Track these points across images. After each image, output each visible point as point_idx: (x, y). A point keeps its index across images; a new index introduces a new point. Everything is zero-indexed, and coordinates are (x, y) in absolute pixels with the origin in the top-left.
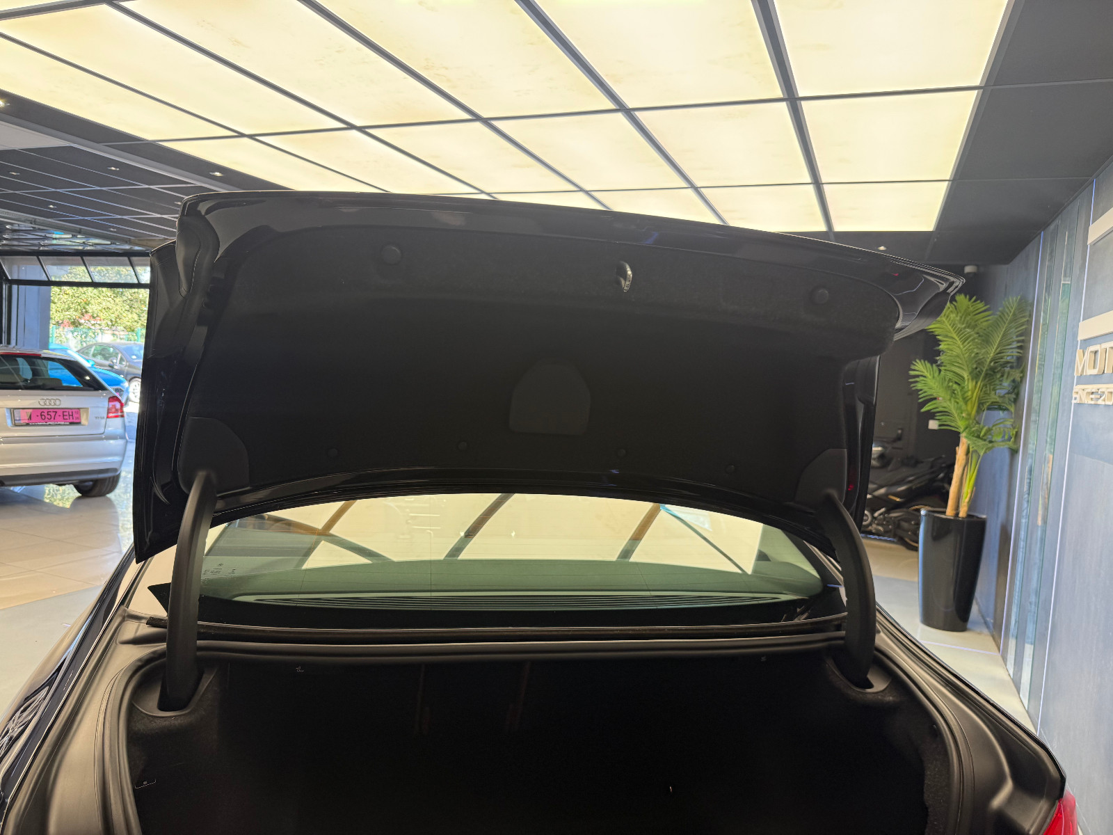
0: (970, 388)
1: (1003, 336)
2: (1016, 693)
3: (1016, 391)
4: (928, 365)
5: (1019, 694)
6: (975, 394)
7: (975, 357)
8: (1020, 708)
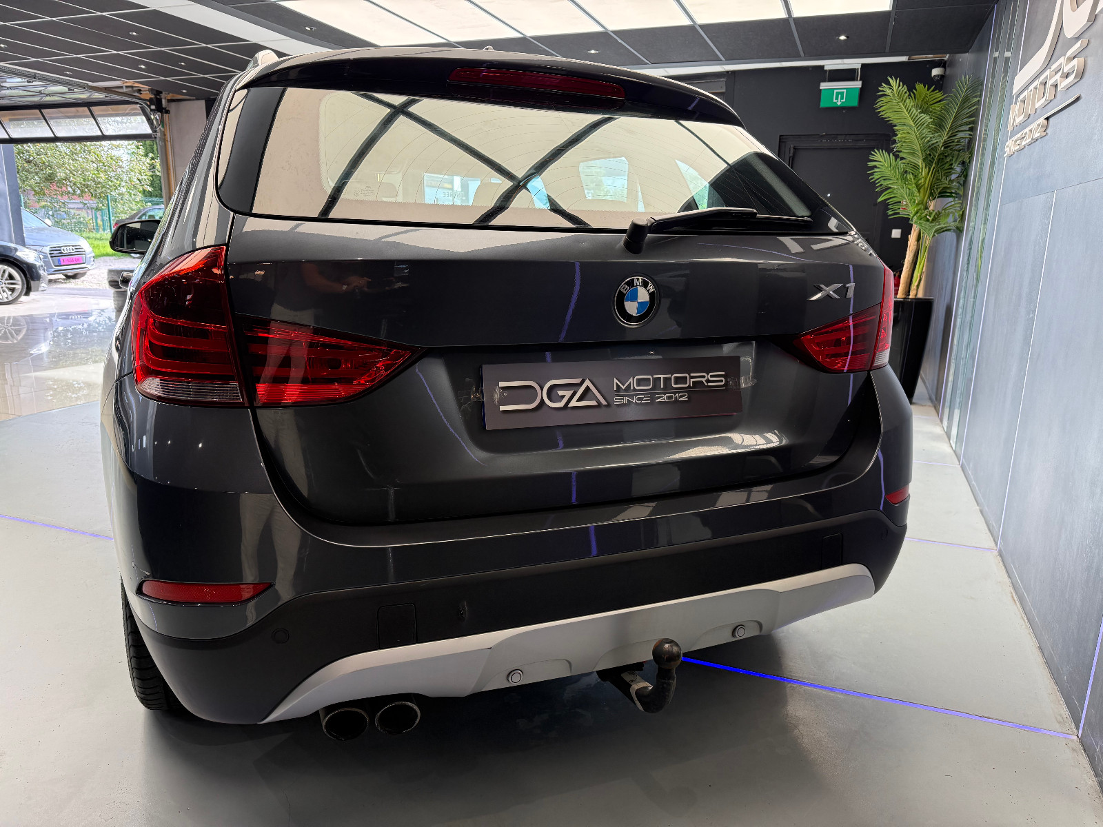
0: (923, 174)
1: (954, 119)
2: (947, 439)
3: (965, 173)
4: (886, 154)
5: (949, 440)
6: (928, 179)
7: (929, 141)
8: (949, 450)
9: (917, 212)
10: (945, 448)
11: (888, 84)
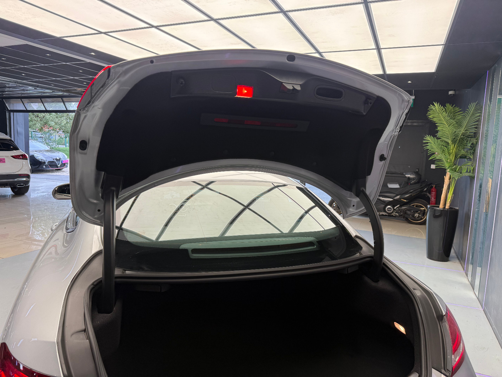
0: (452, 149)
1: (468, 122)
2: (473, 290)
3: (474, 148)
4: (432, 137)
6: (454, 151)
7: (454, 133)
8: (474, 297)
9: (449, 167)
10: (471, 295)
11: (433, 105)
